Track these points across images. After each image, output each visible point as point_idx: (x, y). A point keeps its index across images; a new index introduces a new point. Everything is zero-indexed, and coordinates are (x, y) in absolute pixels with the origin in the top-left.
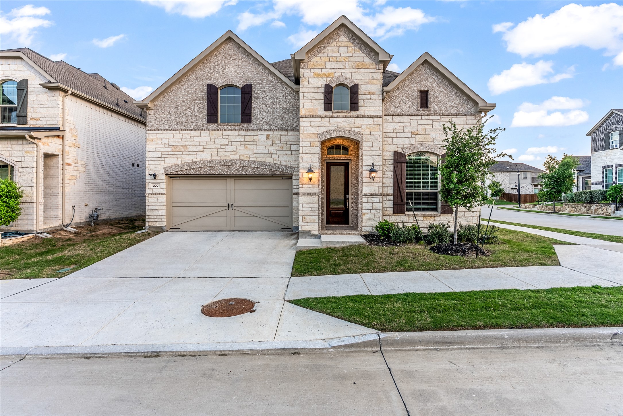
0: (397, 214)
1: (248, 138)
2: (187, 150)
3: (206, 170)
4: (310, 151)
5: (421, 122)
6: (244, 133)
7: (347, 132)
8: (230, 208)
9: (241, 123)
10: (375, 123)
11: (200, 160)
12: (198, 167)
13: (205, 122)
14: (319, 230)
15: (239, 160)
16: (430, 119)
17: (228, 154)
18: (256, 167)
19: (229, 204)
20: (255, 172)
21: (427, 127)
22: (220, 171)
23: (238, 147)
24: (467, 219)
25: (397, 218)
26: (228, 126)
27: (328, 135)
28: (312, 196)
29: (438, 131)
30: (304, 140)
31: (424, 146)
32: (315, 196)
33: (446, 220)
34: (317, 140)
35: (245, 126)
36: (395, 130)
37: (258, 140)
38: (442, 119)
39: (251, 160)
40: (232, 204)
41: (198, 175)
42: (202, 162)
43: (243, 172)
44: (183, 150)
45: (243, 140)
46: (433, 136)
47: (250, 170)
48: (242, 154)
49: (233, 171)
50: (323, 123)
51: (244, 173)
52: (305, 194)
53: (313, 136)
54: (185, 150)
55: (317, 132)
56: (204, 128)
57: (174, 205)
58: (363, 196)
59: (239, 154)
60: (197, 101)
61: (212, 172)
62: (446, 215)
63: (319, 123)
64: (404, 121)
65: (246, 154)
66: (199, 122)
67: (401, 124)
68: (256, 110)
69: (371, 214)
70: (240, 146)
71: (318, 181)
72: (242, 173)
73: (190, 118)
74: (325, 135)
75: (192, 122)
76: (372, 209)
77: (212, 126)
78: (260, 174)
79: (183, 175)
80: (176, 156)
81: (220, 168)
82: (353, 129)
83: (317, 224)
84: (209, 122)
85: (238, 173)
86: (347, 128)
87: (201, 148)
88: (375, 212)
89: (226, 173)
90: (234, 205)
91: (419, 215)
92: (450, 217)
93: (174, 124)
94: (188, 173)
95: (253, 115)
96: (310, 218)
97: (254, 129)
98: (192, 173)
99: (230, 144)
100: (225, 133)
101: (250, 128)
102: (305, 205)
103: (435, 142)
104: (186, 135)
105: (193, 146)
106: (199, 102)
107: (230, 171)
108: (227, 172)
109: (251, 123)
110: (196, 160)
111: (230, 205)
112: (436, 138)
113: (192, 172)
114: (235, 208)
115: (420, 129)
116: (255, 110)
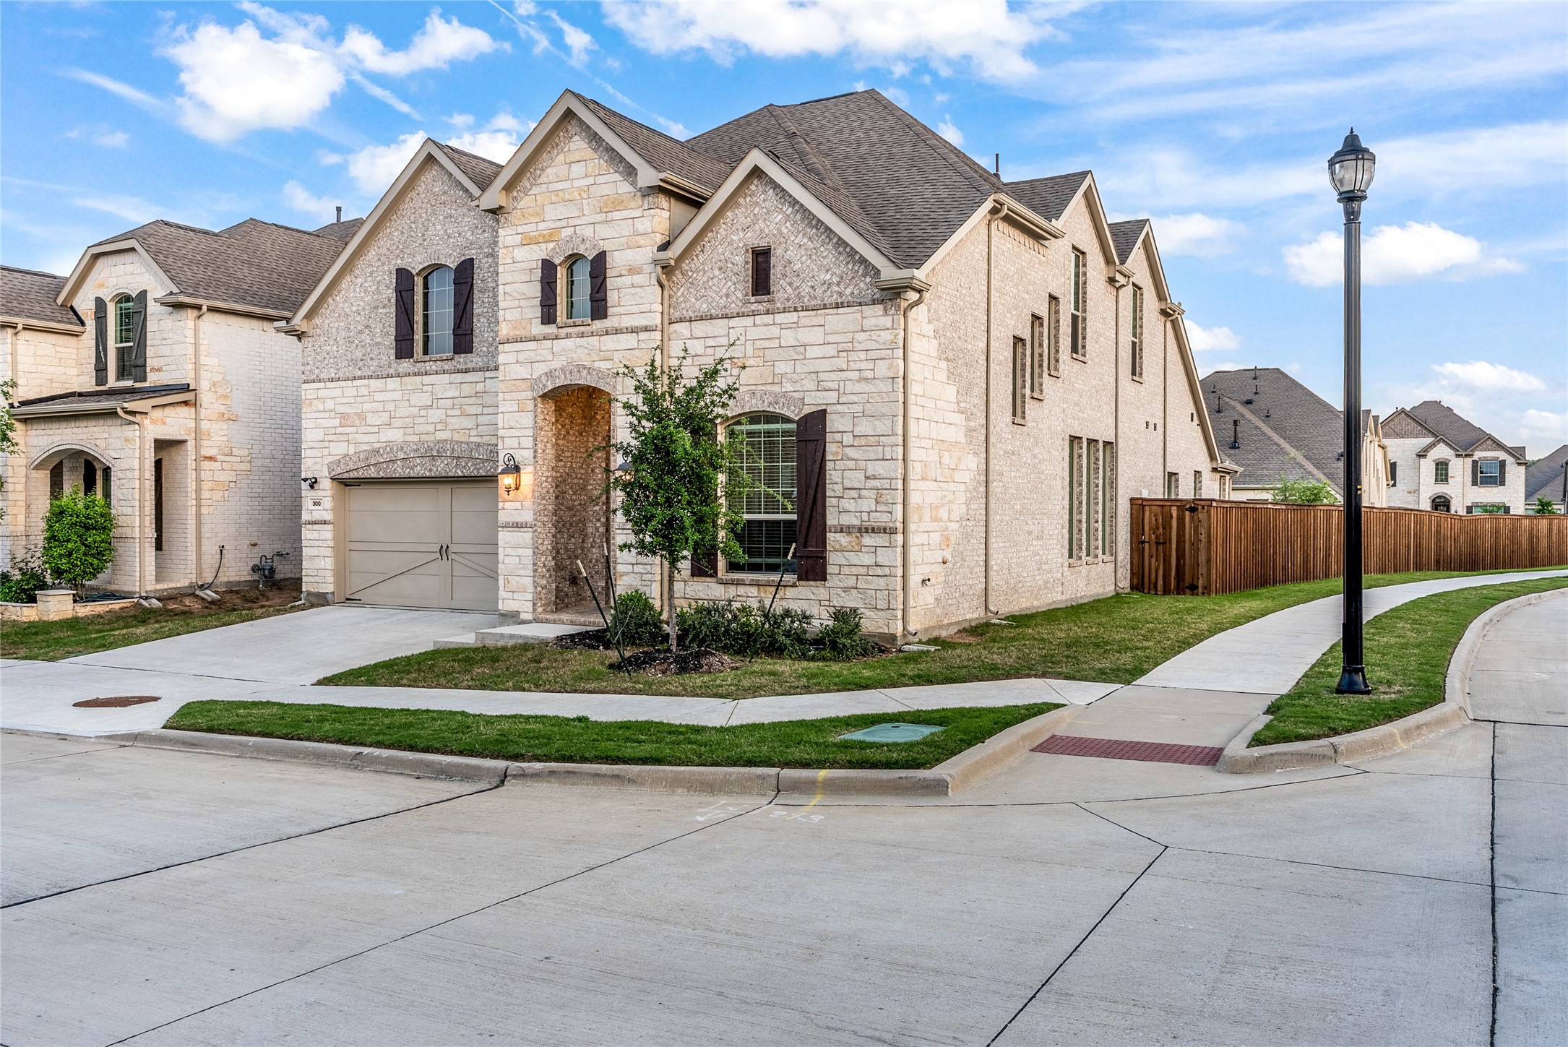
0: (699, 579)
1: (467, 390)
2: (363, 423)
3: (396, 466)
4: (517, 422)
5: (754, 333)
6: (458, 377)
7: (585, 372)
8: (445, 557)
9: (456, 352)
10: (643, 345)
11: (385, 444)
12: (382, 460)
13: (393, 357)
14: (534, 610)
15: (451, 442)
16: (774, 324)
17: (431, 428)
18: (481, 457)
19: (442, 547)
20: (479, 469)
21: (767, 344)
22: (419, 468)
23: (450, 413)
24: (863, 596)
25: (700, 589)
26: (431, 363)
27: (549, 382)
28: (522, 530)
29: (794, 353)
30: (508, 396)
31: (759, 398)
32: (526, 529)
33: (812, 597)
34: (529, 394)
35: (462, 360)
36: (695, 358)
37: (485, 392)
38: (803, 322)
39: (472, 442)
40: (448, 547)
41: (383, 478)
42: (388, 449)
43: (458, 471)
44: (357, 423)
45: (457, 394)
46: (782, 368)
47: (470, 465)
48: (457, 427)
49: (440, 468)
50: (540, 355)
51: (460, 474)
52: (507, 526)
53: (523, 385)
54: (361, 423)
55: (530, 377)
56: (392, 371)
57: (354, 546)
58: (618, 531)
59: (451, 427)
60: (380, 311)
61: (404, 472)
62: (811, 583)
63: (532, 354)
64: (717, 334)
65: (462, 427)
66: (384, 358)
67: (710, 342)
68: (482, 320)
69: (633, 575)
70: (453, 408)
71: (531, 494)
72: (456, 472)
73: (369, 350)
74: (544, 382)
75: (372, 359)
76: (637, 564)
77: (406, 365)
78: (489, 474)
79: (358, 478)
80: (345, 438)
81: (418, 461)
82: (597, 365)
83: (530, 597)
84: (400, 355)
85: (450, 474)
86: (586, 363)
87: (385, 418)
88: (642, 571)
89: (428, 474)
90: (453, 548)
91: (747, 582)
92: (822, 590)
93: (344, 364)
94: (366, 475)
95: (476, 332)
96: (518, 582)
97: (478, 366)
98: (372, 476)
99: (435, 406)
100: (427, 379)
101: (470, 365)
102: (508, 551)
103: (784, 384)
104: (363, 388)
105: (373, 412)
106: (384, 311)
107: (435, 469)
108: (431, 470)
109: (472, 352)
110: (377, 445)
111: (445, 548)
112: (786, 373)
113: (372, 473)
114: (454, 556)
115: (750, 353)
116: (479, 321)
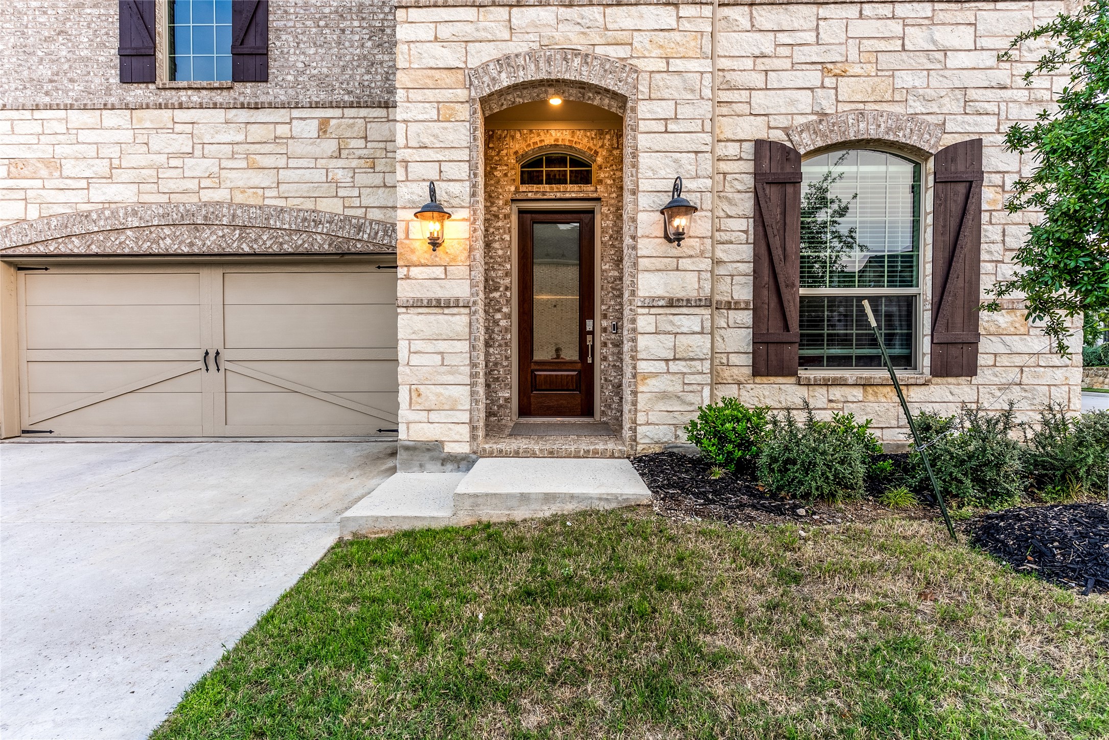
0: (765, 380)
1: (256, 133)
2: (57, 174)
3: (122, 238)
4: (435, 136)
5: (859, 28)
6: (243, 115)
7: (577, 61)
8: (212, 366)
9: (235, 80)
10: (686, 25)
11: (101, 206)
12: (96, 229)
13: (115, 80)
14: (474, 438)
15: (230, 204)
16: (893, 18)
17: (192, 185)
18: (287, 226)
19: (207, 353)
20: (281, 244)
21: (882, 46)
22: (168, 241)
23: (224, 164)
24: (1029, 395)
25: (767, 393)
26: (190, 92)
27: (503, 75)
28: (446, 311)
29: (925, 61)
30: (413, 95)
31: (871, 120)
32: (455, 310)
33: (951, 398)
34: (462, 94)
35: (248, 91)
36: (759, 61)
37: (292, 138)
38: (940, 17)
39: (269, 206)
40: (218, 353)
41: (97, 255)
42: (107, 213)
43: (244, 246)
44: (44, 173)
45: (240, 138)
46: (906, 80)
47: (265, 238)
48: (240, 184)
49: (209, 241)
50: (485, 29)
51: (247, 249)
52: (416, 304)
53: (448, 78)
54: (51, 174)
55: (463, 66)
56: (112, 100)
57: (34, 355)
58: (640, 311)
59: (229, 185)
60: (88, 11)
61: (140, 247)
62: (951, 380)
63: (469, 28)
64: (796, 26)
65: (251, 184)
66: (97, 81)
67: (783, 38)
68: (284, 37)
69: (669, 377)
70: (233, 158)
71: (466, 254)
72: (239, 247)
73: (66, 66)
74: (494, 73)
75: (71, 80)
76: (675, 359)
77: (138, 93)
78: (301, 250)
79: (46, 256)
80: (21, 194)
81: (167, 231)
82: (599, 50)
83: (465, 417)
84: (127, 77)
85: (228, 250)
86: (579, 47)
87: (102, 167)
88: (685, 370)
89: (186, 250)
90: (225, 355)
91: (850, 382)
92: (966, 389)
93: (13, 86)
94: (63, 250)
95: (274, 53)
96: (438, 395)
97: (278, 100)
98: (76, 251)
99: (198, 153)
100: (180, 115)
101: (263, 99)
102: (417, 345)
103: (911, 102)
104: (54, 123)
105: (77, 158)
106: (96, 12)
107: (200, 243)
108: (191, 244)
109: (266, 81)
110: (88, 207)
111: (212, 355)
112: (915, 87)
113: (76, 246)
114: (229, 366)
115: (853, 55)
116: (278, 38)
